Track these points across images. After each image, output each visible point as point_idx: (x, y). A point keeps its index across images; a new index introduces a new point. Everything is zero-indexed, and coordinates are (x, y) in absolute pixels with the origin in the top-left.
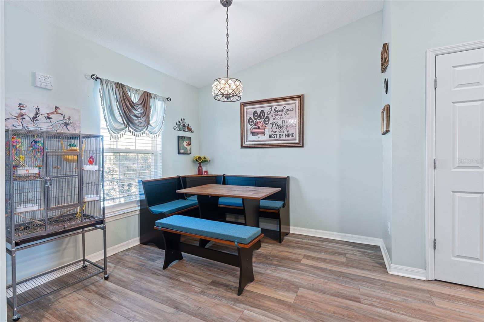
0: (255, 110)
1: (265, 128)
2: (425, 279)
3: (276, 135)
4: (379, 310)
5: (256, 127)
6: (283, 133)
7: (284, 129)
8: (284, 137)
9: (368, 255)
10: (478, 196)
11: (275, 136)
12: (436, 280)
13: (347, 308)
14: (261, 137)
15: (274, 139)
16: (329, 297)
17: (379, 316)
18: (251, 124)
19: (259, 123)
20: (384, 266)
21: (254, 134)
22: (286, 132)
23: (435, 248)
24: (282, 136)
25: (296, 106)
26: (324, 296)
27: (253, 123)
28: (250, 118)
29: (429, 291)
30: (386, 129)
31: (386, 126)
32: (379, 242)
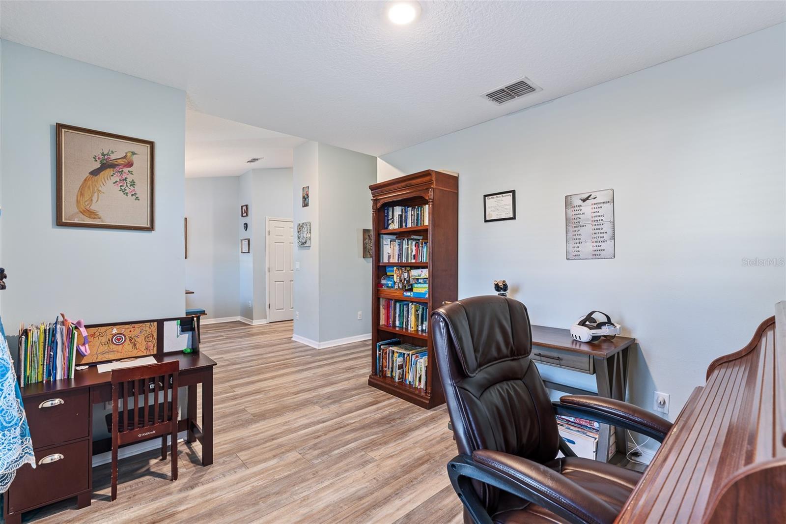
2: (266, 323)
10: (282, 282)
12: (270, 322)
20: (247, 325)
23: (269, 308)
29: (269, 325)
30: (247, 251)
31: (247, 249)
32: (238, 318)
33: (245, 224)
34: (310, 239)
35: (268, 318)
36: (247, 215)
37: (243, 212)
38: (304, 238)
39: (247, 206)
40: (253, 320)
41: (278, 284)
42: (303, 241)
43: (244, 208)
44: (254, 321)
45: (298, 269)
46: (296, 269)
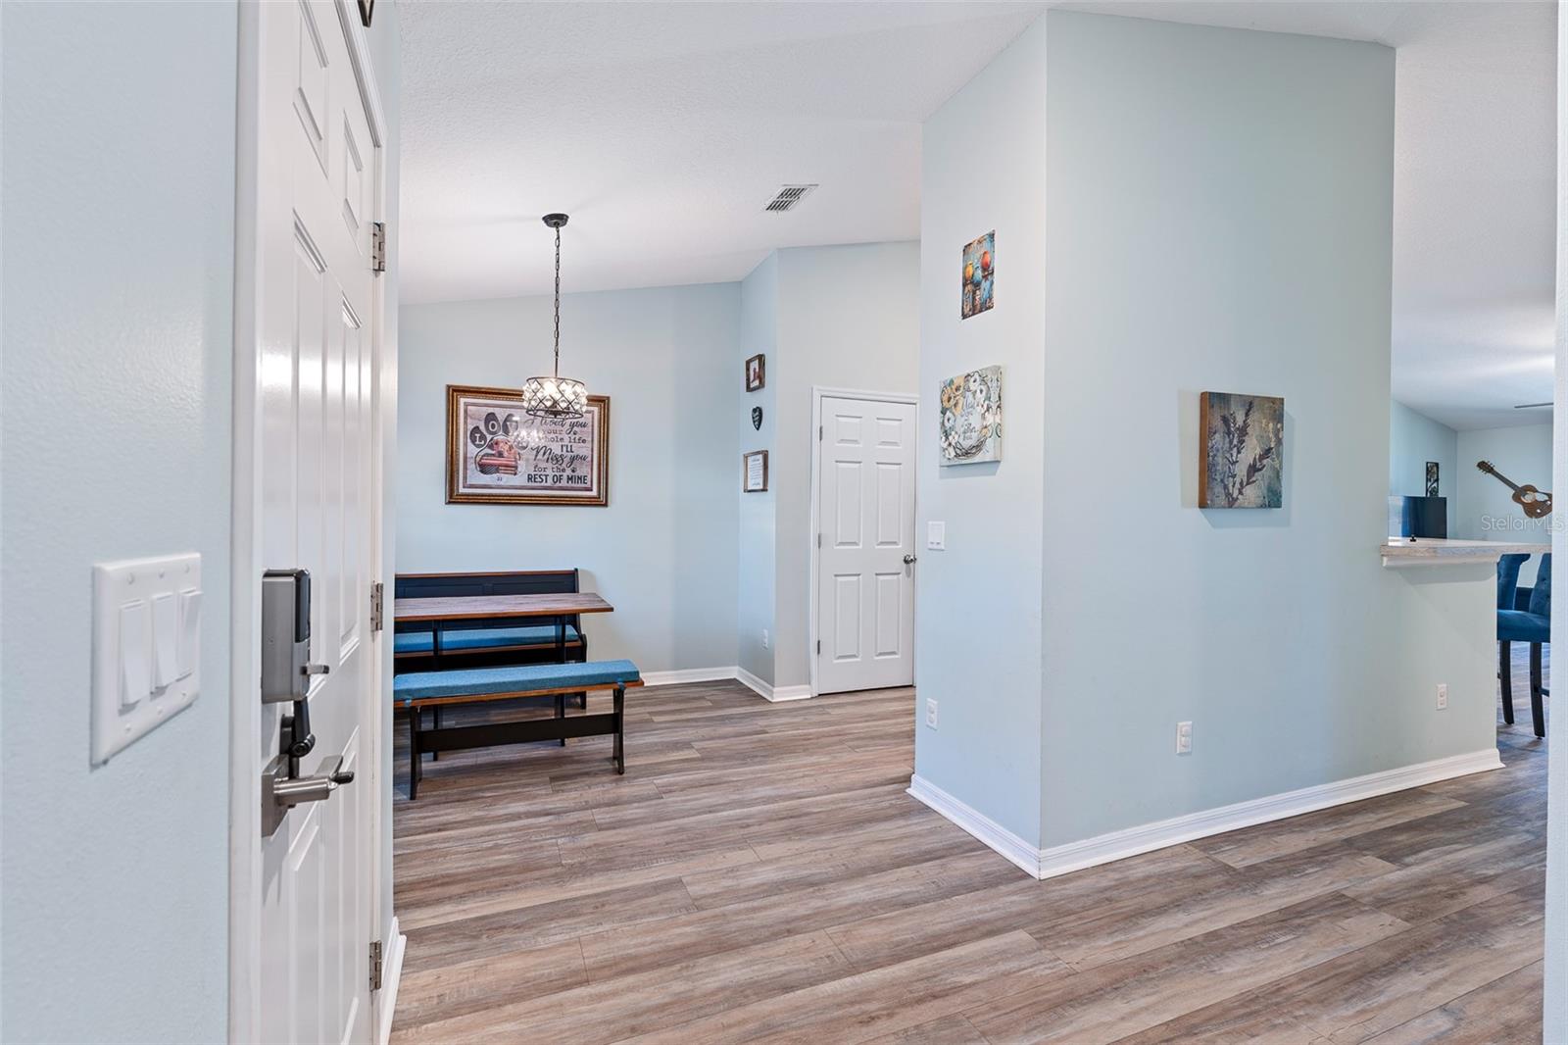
0: (491, 410)
1: (518, 457)
2: (809, 697)
3: (546, 476)
4: (790, 732)
5: (493, 452)
6: (561, 473)
7: (564, 465)
8: (564, 483)
9: (729, 691)
10: (856, 578)
11: (544, 478)
12: (820, 695)
13: (761, 741)
14: (507, 479)
15: (542, 484)
16: (732, 739)
17: (795, 737)
18: (477, 442)
19: (501, 445)
20: (759, 699)
21: (484, 469)
22: (568, 472)
23: (819, 652)
24: (560, 479)
25: (593, 418)
26: (727, 740)
27: (483, 442)
28: (476, 429)
29: (819, 706)
30: (761, 487)
31: (761, 481)
32: (733, 672)
33: (754, 410)
34: (998, 432)
35: (814, 682)
36: (762, 385)
37: (752, 378)
38: (969, 429)
39: (761, 358)
40: (773, 686)
41: (841, 582)
42: (967, 444)
43: (755, 365)
44: (775, 690)
45: (939, 547)
46: (930, 546)
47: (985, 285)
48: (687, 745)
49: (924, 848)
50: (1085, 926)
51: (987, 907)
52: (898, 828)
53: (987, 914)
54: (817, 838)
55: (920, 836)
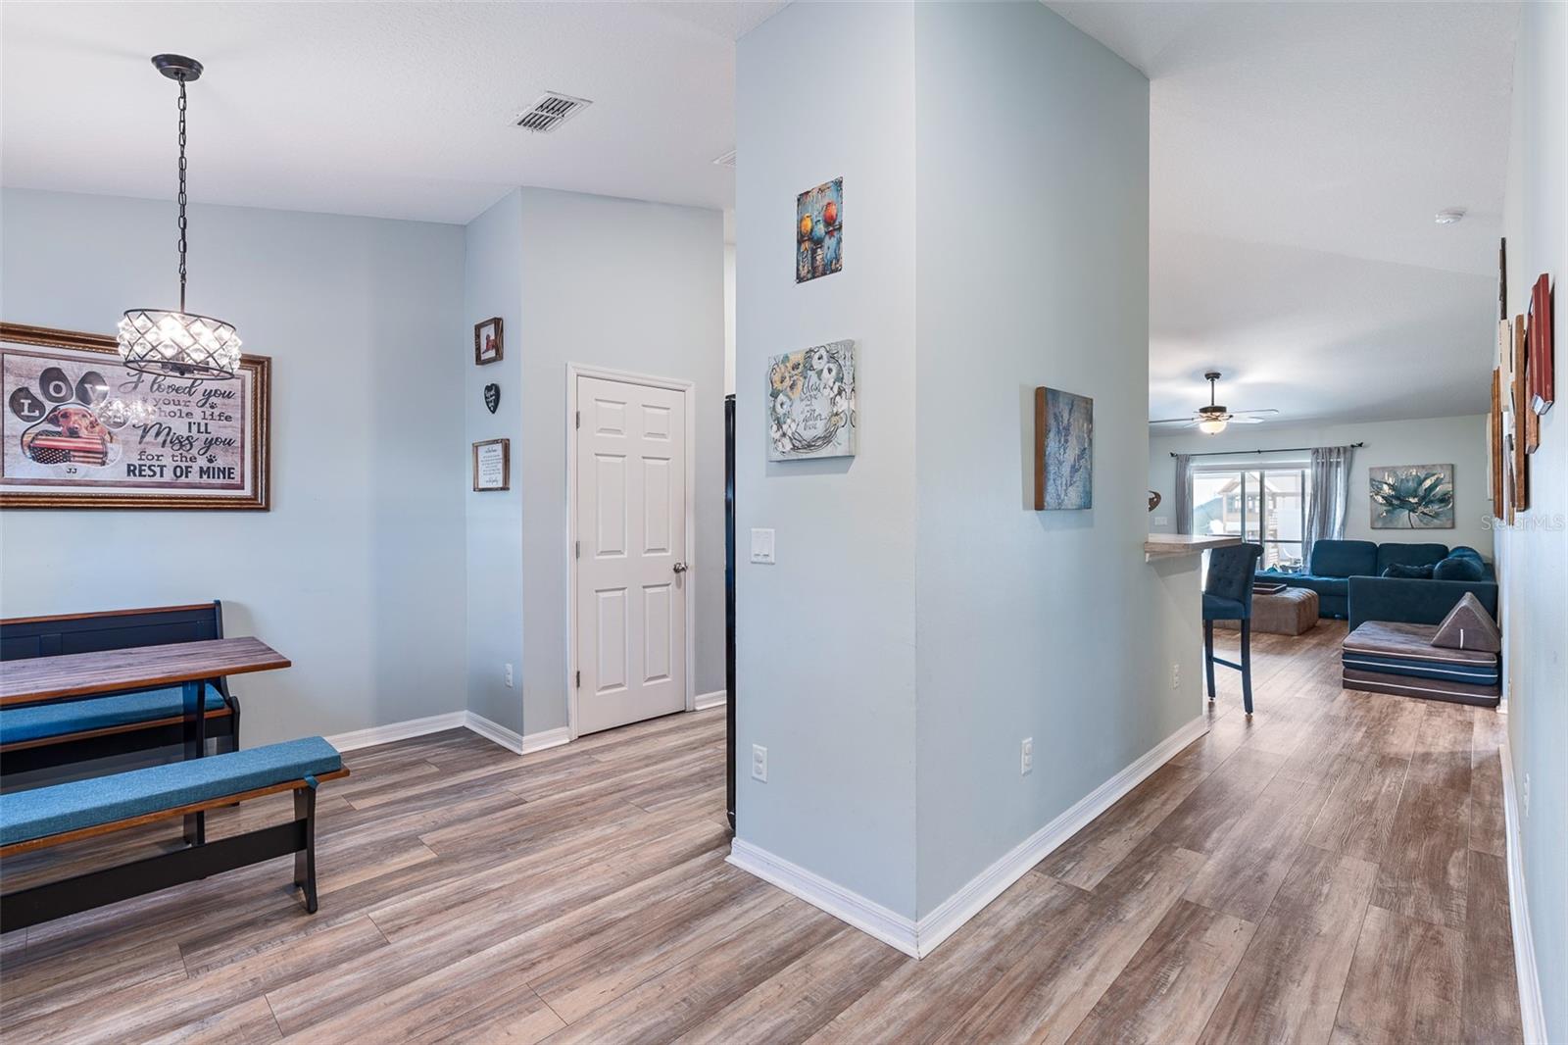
0: (53, 364)
1: (107, 437)
2: (568, 741)
3: (162, 467)
4: (556, 797)
5: (60, 429)
6: (189, 464)
7: (194, 452)
8: (194, 477)
9: (459, 746)
10: (620, 593)
11: (157, 470)
12: (580, 737)
13: (519, 816)
14: (85, 470)
15: (154, 479)
16: (479, 820)
17: (562, 802)
18: (26, 413)
19: (74, 418)
20: (501, 753)
21: (43, 455)
22: (202, 462)
23: (578, 685)
24: (187, 471)
25: (243, 386)
26: (472, 823)
27: (37, 413)
28: (23, 392)
29: (584, 752)
30: (501, 485)
31: (500, 477)
32: (462, 719)
33: (488, 388)
34: (852, 420)
35: (573, 722)
36: (499, 356)
37: (484, 346)
38: (812, 416)
39: (497, 323)
40: (522, 735)
42: (808, 435)
43: (489, 331)
44: (525, 738)
45: (768, 559)
46: (755, 559)
47: (829, 242)
48: (412, 841)
49: (775, 944)
50: (994, 1018)
51: (880, 1020)
52: (735, 919)
53: (885, 1034)
54: (636, 963)
55: (765, 926)
